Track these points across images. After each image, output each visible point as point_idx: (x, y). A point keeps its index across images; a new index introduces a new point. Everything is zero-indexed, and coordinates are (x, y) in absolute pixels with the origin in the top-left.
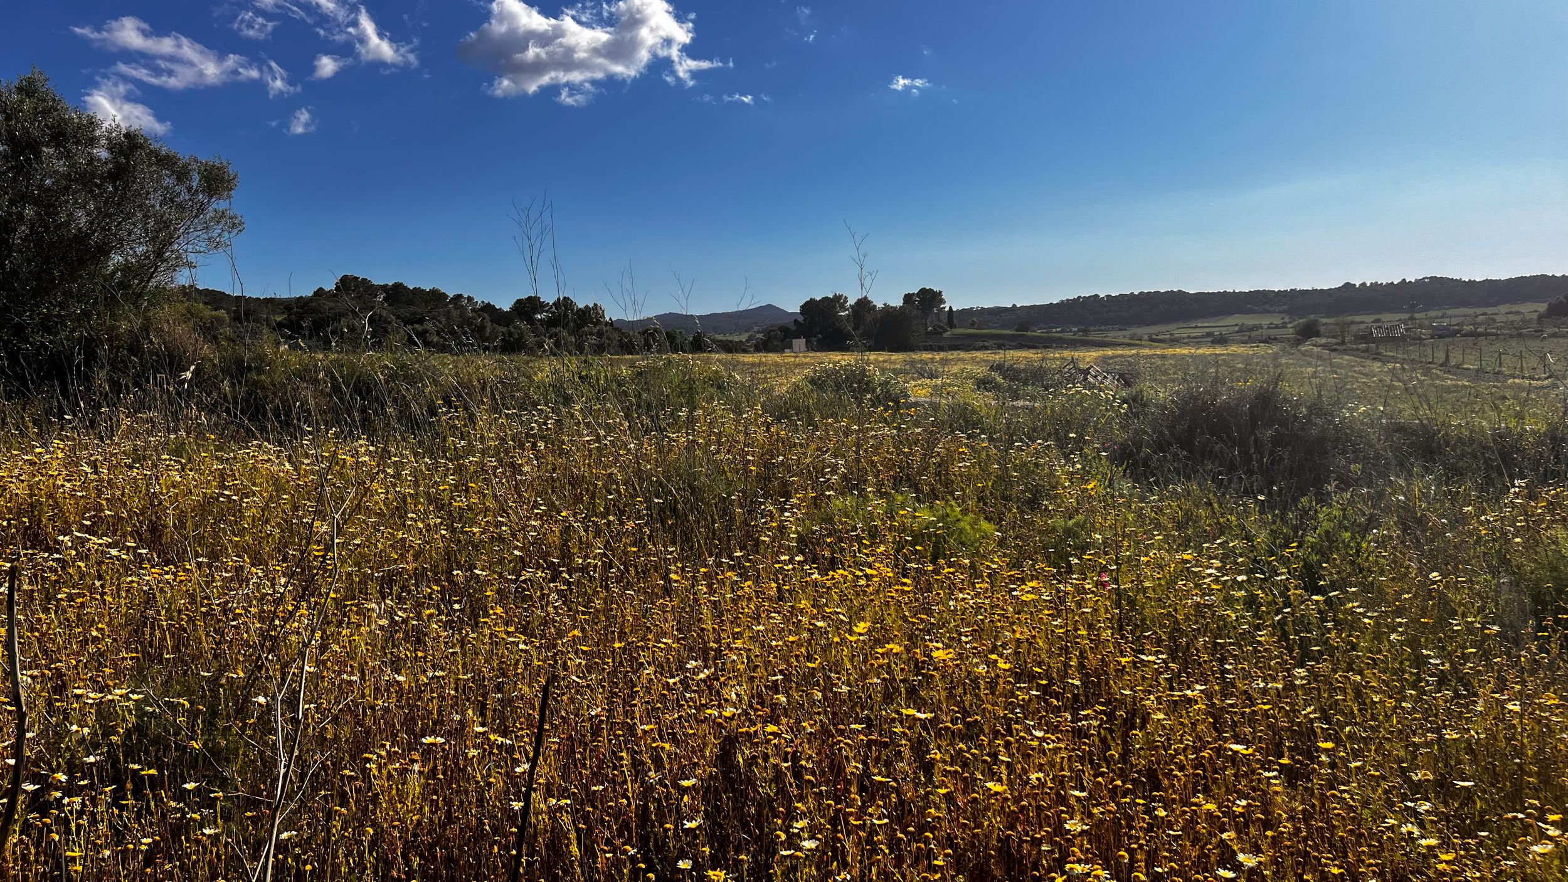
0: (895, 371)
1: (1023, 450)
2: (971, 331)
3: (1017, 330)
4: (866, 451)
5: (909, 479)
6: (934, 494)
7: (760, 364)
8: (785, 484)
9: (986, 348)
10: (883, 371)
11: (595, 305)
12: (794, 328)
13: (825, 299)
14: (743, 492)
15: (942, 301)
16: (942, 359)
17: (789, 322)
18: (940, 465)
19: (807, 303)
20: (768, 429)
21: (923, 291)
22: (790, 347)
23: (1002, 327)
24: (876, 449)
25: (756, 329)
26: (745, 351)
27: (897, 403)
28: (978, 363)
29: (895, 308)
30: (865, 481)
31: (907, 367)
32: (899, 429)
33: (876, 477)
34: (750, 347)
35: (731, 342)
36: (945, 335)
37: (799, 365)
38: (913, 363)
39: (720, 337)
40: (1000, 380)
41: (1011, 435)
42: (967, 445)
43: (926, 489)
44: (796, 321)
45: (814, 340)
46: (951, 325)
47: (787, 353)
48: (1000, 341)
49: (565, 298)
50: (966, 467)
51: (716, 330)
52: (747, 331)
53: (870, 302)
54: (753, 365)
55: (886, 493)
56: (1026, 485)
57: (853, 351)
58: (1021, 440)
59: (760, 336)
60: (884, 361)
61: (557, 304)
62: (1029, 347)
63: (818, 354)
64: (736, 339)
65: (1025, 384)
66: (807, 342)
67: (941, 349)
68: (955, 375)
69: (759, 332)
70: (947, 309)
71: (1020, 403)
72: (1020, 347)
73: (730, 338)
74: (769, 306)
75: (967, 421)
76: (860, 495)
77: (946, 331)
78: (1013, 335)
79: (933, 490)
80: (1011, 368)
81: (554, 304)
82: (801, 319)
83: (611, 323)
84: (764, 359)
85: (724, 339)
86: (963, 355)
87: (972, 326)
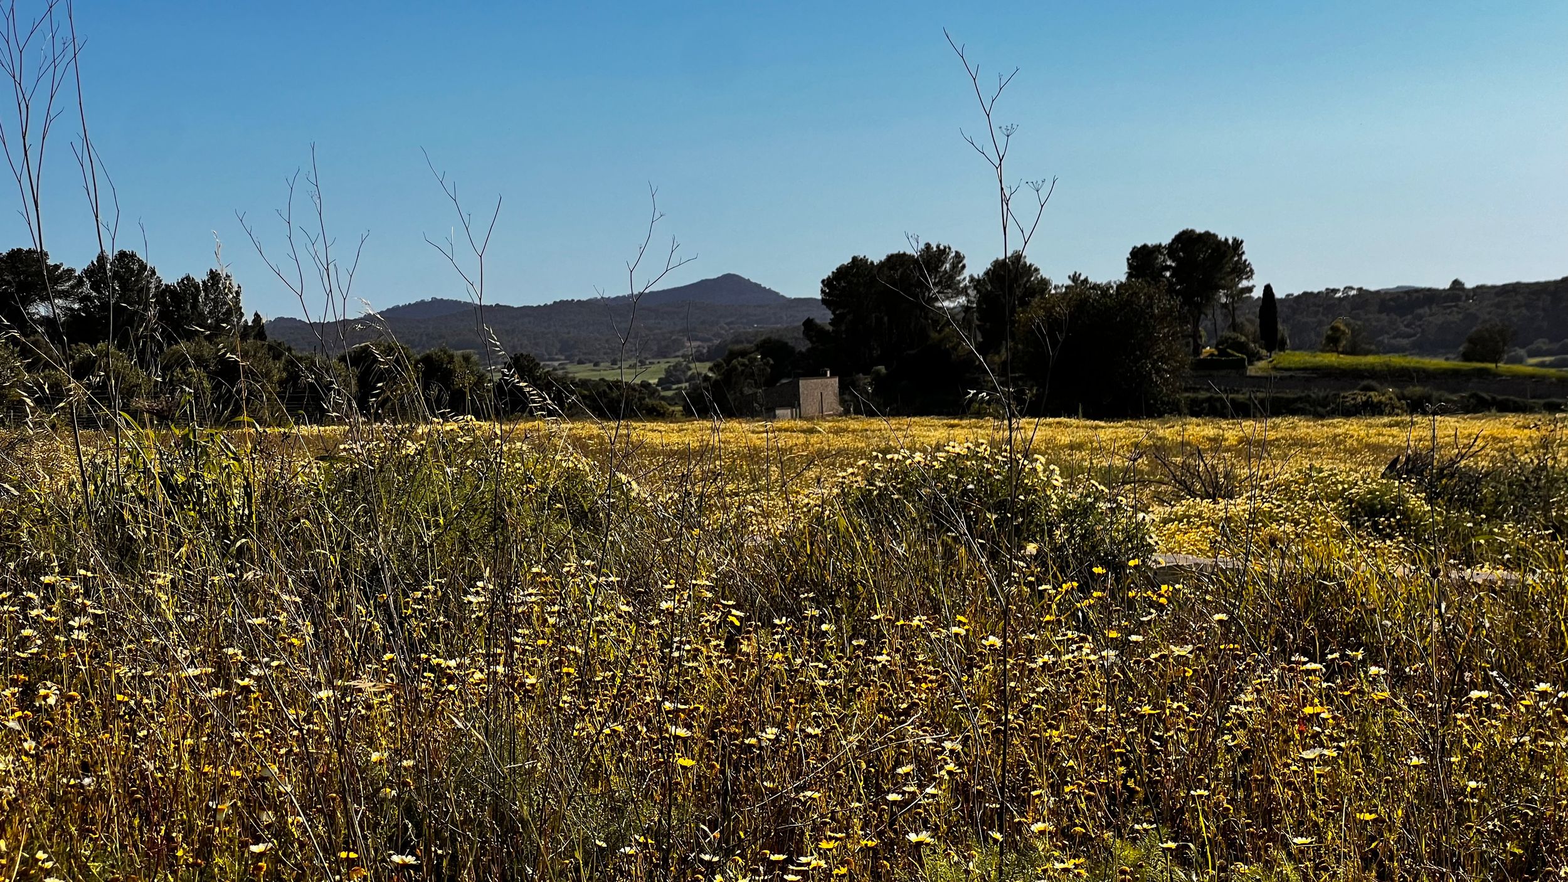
0: (1108, 476)
1: (1492, 714)
2: (1330, 359)
3: (1466, 357)
4: (1025, 711)
5: (1152, 798)
6: (1231, 844)
7: (704, 452)
8: (782, 811)
9: (1373, 409)
10: (1070, 472)
11: (214, 276)
12: (803, 346)
13: (896, 261)
14: (658, 834)
15: (1243, 270)
16: (1244, 440)
17: (788, 328)
18: (1246, 757)
19: (842, 273)
20: (732, 644)
21: (1187, 241)
22: (792, 401)
23: (1421, 348)
24: (1057, 707)
25: (691, 347)
26: (656, 414)
27: (1116, 567)
28: (1352, 452)
29: (1104, 290)
30: (1024, 802)
31: (1143, 462)
32: (1122, 646)
33: (1056, 790)
34: (671, 401)
35: (617, 384)
36: (1252, 371)
37: (821, 455)
38: (1159, 451)
39: (582, 372)
40: (1417, 502)
41: (1460, 668)
42: (1327, 698)
43: (1206, 827)
44: (809, 324)
45: (864, 379)
46: (1272, 341)
47: (784, 419)
48: (1417, 390)
49: (122, 255)
50: (1324, 761)
51: (569, 350)
52: (663, 354)
53: (1029, 270)
54: (685, 455)
55: (1086, 838)
56: (1504, 815)
57: (979, 415)
58: (1487, 684)
59: (703, 368)
60: (1072, 447)
61: (96, 272)
62: (1504, 407)
63: (879, 424)
64: (630, 377)
65: (1494, 516)
66: (843, 388)
67: (1242, 411)
68: (1286, 490)
69: (700, 358)
70: (1258, 293)
71: (1483, 573)
72: (1476, 406)
73: (611, 376)
74: (731, 282)
75: (1324, 624)
76: (1009, 844)
77: (1254, 357)
78: (1455, 373)
79: (1226, 830)
80: (1449, 470)
81: (90, 272)
82: (824, 318)
83: (258, 329)
84: (715, 440)
85: (595, 376)
86: (1305, 428)
87: (1332, 342)
